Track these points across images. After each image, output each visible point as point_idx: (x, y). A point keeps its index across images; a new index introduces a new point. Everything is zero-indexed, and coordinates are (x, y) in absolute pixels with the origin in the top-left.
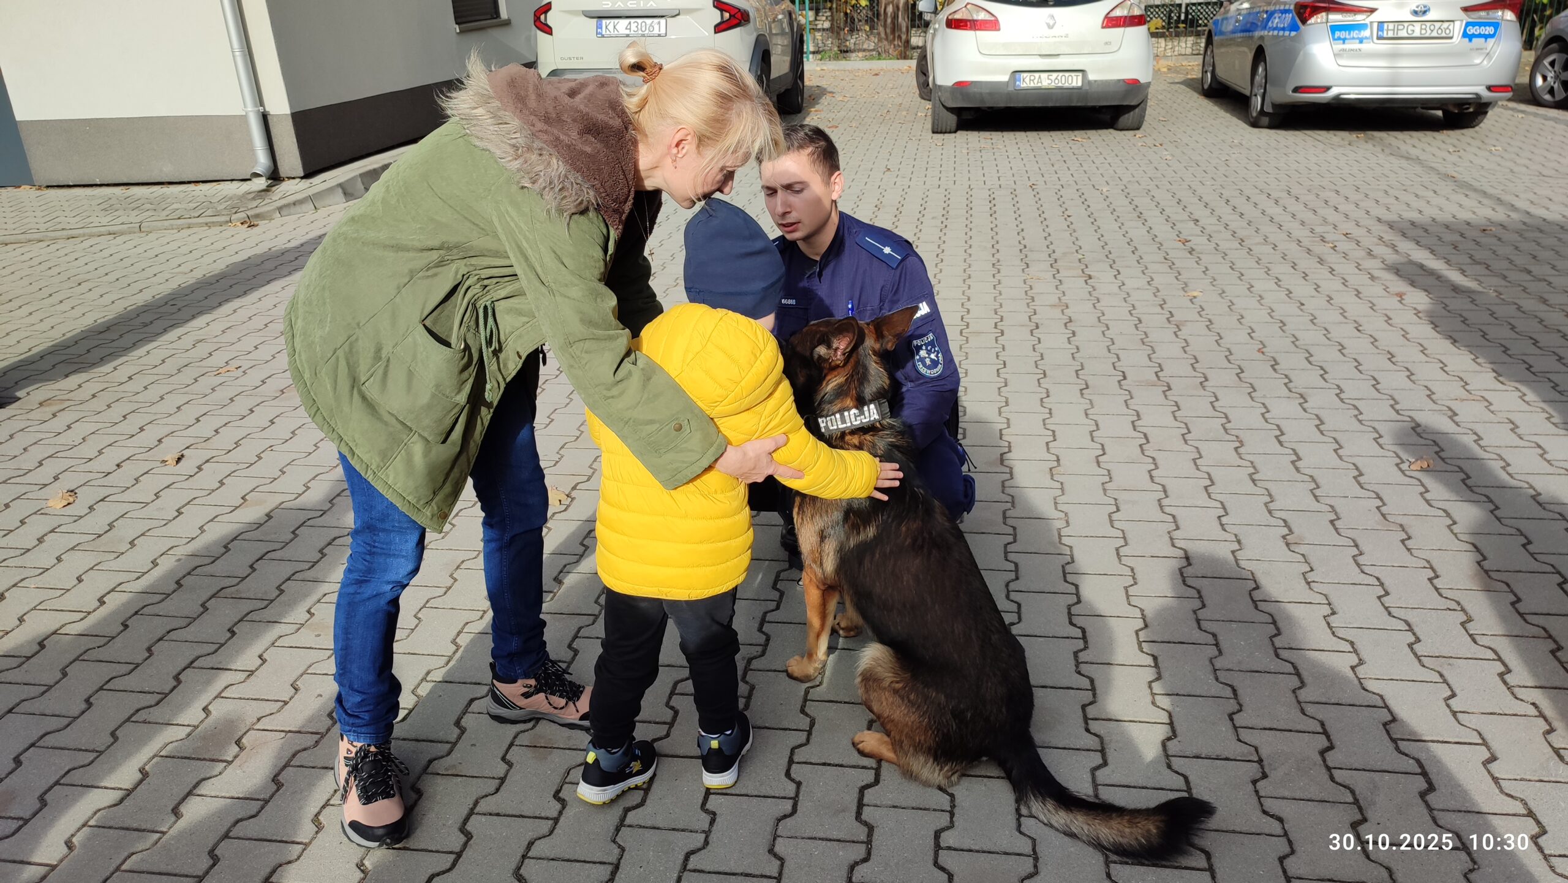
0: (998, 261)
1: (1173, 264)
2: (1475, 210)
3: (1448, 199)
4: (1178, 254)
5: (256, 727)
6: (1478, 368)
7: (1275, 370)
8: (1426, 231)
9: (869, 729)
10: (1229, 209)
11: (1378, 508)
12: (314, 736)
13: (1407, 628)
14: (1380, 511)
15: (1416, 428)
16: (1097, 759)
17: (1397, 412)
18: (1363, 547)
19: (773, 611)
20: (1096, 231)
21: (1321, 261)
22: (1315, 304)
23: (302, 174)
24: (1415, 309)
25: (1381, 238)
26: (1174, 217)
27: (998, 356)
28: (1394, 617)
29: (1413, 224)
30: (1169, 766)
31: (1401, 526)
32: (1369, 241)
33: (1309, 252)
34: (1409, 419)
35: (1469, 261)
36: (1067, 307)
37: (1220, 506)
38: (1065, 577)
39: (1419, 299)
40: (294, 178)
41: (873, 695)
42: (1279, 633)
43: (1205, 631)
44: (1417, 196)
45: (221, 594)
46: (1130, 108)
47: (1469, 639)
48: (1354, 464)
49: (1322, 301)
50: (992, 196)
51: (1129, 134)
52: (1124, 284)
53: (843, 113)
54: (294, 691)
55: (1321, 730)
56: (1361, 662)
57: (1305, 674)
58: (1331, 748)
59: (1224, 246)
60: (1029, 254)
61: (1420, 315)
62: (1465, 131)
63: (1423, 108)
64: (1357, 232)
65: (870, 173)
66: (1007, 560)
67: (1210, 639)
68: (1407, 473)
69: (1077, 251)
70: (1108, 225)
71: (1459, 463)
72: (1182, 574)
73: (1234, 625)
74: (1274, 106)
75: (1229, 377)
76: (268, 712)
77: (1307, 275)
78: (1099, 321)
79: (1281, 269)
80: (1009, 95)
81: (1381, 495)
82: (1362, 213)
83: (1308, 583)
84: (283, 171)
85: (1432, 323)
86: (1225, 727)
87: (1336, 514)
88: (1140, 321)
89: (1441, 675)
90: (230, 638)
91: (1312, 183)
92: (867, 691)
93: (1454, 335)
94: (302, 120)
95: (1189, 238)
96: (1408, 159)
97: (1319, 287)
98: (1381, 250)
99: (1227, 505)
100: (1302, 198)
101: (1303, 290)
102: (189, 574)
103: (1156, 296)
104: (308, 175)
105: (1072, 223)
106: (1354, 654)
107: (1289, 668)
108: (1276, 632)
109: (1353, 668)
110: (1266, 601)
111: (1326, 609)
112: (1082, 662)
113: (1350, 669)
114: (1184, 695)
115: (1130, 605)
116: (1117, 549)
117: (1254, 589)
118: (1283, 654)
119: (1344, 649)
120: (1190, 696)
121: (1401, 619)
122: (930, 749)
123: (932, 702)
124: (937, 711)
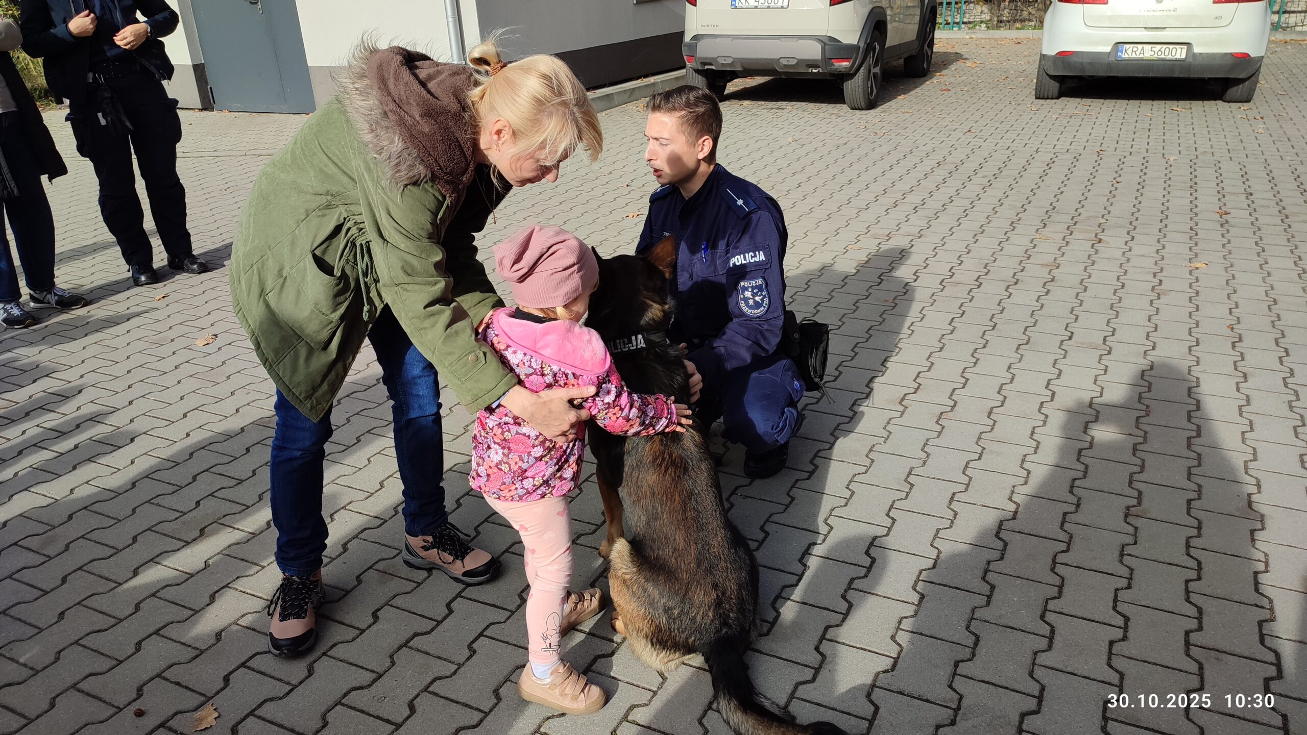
0: (1019, 220)
1: (1196, 235)
4: (1208, 226)
5: (219, 521)
7: (1233, 347)
10: (1293, 185)
12: (249, 535)
13: (1196, 615)
14: (1249, 497)
16: (808, 675)
18: (1205, 530)
20: (1136, 198)
26: (1228, 189)
27: (961, 306)
28: (1190, 602)
30: (868, 695)
31: (1262, 515)
36: (1058, 267)
37: (1082, 469)
43: (986, 581)
46: (1238, 81)
47: (1259, 638)
50: (1054, 159)
51: (1239, 105)
52: (1130, 250)
53: (964, 78)
55: (1037, 694)
56: (1123, 638)
57: (1057, 639)
58: (1036, 712)
59: (1263, 220)
60: (1054, 215)
66: (847, 488)
67: (986, 589)
69: (1103, 216)
72: (1000, 526)
73: (1019, 581)
78: (1081, 283)
80: (1111, 66)
83: (1122, 555)
86: (944, 672)
88: (1123, 286)
95: (1229, 211)
99: (1090, 470)
103: (1156, 264)
105: (1116, 189)
106: (1122, 630)
107: (1046, 630)
108: (1057, 595)
109: (1111, 643)
110: (1067, 565)
111: (1124, 583)
112: (853, 589)
113: (1107, 643)
114: (926, 636)
115: (932, 545)
116: (954, 494)
117: (1063, 552)
118: (1050, 617)
119: (1115, 624)
120: (932, 637)
121: (1196, 606)
122: (647, 636)
123: (649, 596)
124: (652, 604)
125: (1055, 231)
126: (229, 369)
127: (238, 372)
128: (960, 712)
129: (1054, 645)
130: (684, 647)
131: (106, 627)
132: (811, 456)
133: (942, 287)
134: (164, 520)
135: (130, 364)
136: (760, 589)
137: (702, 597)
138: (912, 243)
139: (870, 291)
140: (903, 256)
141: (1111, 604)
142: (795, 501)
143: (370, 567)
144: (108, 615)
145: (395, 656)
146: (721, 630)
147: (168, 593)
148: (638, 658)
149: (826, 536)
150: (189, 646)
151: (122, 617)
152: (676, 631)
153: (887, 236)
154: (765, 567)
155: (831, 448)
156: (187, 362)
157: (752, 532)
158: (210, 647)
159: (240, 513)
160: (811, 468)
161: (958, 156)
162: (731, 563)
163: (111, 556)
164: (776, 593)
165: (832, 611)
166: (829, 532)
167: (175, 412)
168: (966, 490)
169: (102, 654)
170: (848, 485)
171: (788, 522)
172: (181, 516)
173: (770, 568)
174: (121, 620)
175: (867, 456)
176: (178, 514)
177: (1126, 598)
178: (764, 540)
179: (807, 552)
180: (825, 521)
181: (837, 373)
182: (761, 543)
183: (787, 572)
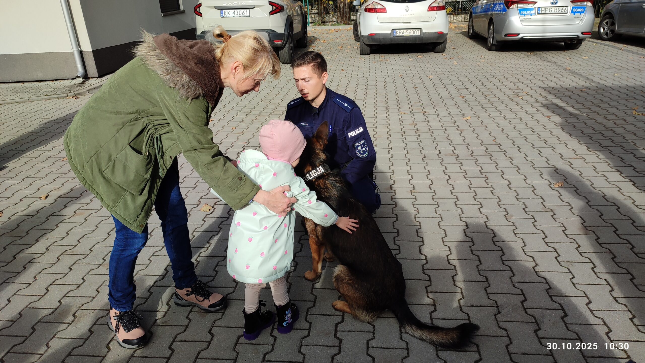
0: (388, 107)
1: (459, 106)
2: (578, 82)
3: (567, 78)
4: (461, 102)
5: (81, 308)
6: (580, 145)
7: (500, 148)
8: (559, 91)
9: (339, 300)
10: (480, 84)
11: (542, 203)
12: (106, 311)
13: (555, 251)
14: (543, 204)
15: (556, 170)
16: (432, 308)
17: (549, 164)
18: (536, 219)
19: (299, 252)
20: (427, 93)
21: (517, 104)
22: (515, 121)
23: (98, 76)
24: (555, 122)
25: (541, 94)
26: (458, 87)
27: (388, 145)
28: (549, 246)
29: (553, 88)
30: (461, 310)
31: (551, 209)
32: (536, 96)
33: (512, 100)
34: (553, 167)
35: (576, 103)
36: (416, 125)
37: (479, 204)
38: (418, 234)
39: (556, 118)
40: (94, 78)
41: (340, 286)
42: (504, 254)
43: (475, 255)
44: (554, 77)
45: (65, 253)
46: (441, 43)
47: (579, 254)
48: (532, 185)
49: (518, 120)
50: (385, 80)
51: (440, 54)
52: (439, 115)
53: (324, 47)
54: (97, 293)
55: (521, 293)
56: (537, 265)
57: (514, 270)
58: (526, 300)
59: (479, 98)
60: (400, 103)
61: (557, 125)
62: (573, 51)
63: (556, 42)
64: (531, 92)
65: (335, 72)
66: (394, 228)
67: (476, 258)
68: (553, 188)
69: (420, 102)
70: (432, 91)
71: (574, 184)
72: (465, 232)
73: (486, 252)
74: (498, 42)
75: (482, 151)
76: (86, 302)
77: (512, 110)
78: (429, 130)
79: (501, 107)
80: (391, 39)
81: (543, 197)
82: (533, 85)
83: (515, 234)
84: (90, 74)
85: (562, 128)
86: (483, 294)
87: (525, 205)
88: (446, 130)
89: (569, 269)
90: (69, 272)
91: (513, 73)
92: (338, 284)
93: (570, 132)
94: (97, 53)
95: (464, 96)
96: (551, 62)
97: (517, 114)
98: (541, 99)
99: (482, 203)
100: (509, 79)
101: (510, 116)
102: (52, 245)
103: (452, 119)
104: (100, 76)
105: (418, 91)
106: (534, 262)
107: (508, 268)
109: (533, 268)
110: (498, 242)
111: (523, 244)
112: (426, 269)
115: (444, 245)
116: (439, 223)
118: (506, 263)
119: (530, 260)
120: (470, 281)
121: (552, 247)
122: (364, 307)
123: (365, 288)
124: (367, 291)
125: (405, 110)
128: (499, 307)
129: (515, 273)
141: (525, 253)
159: (90, 301)
163: (24, 341)
165: (424, 280)
168: (442, 220)
175: (393, 213)
176: (52, 310)
177: (527, 250)
180: (395, 244)
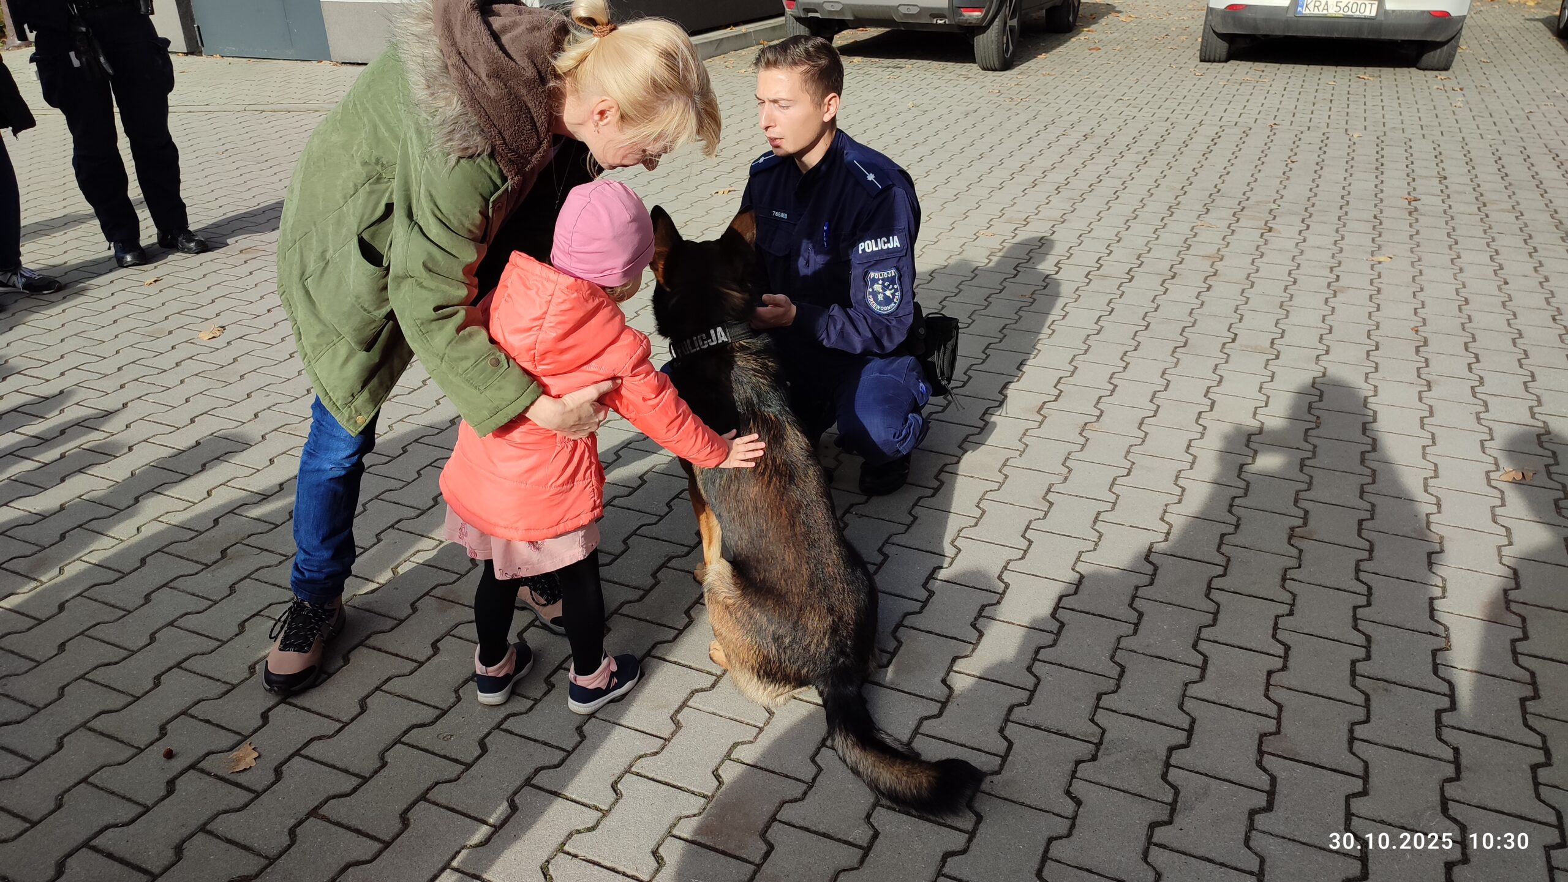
0: (1178, 204)
1: (1381, 224)
4: (1394, 214)
5: (243, 541)
7: (1417, 351)
11: (1429, 514)
15: (1543, 435)
16: (934, 710)
17: (1533, 415)
18: (1377, 553)
20: (1313, 180)
22: (1522, 284)
26: (1419, 172)
27: (1109, 303)
28: (1358, 630)
34: (1540, 425)
36: (1221, 259)
43: (1134, 609)
45: (282, 429)
46: (1439, 44)
48: (1435, 464)
50: (1220, 134)
51: (1436, 74)
52: (1304, 241)
55: (1186, 728)
57: (1211, 669)
58: (1185, 746)
59: (1457, 208)
60: (1218, 199)
66: (977, 506)
67: (1133, 616)
68: (1493, 482)
69: (1275, 200)
72: (1150, 548)
73: (1169, 608)
77: (1536, 251)
78: (1247, 278)
79: (1509, 241)
80: (1290, 23)
83: (1284, 580)
88: (1295, 282)
89: (1367, 699)
95: (1419, 197)
99: (1252, 487)
101: (1518, 267)
102: (269, 408)
103: (1333, 257)
105: (1291, 170)
106: (1282, 660)
107: (1198, 660)
108: (1211, 623)
109: (1270, 673)
110: (1223, 590)
111: (1286, 609)
112: (984, 617)
113: (1265, 673)
114: (1067, 667)
115: (1073, 570)
116: (1099, 513)
117: (1220, 576)
118: (1203, 646)
119: (1274, 653)
120: (1072, 668)
121: (1364, 634)
122: (752, 667)
123: (755, 623)
124: (759, 631)
125: (1220, 217)
126: (243, 366)
127: (254, 371)
128: (1103, 747)
130: (795, 679)
131: (117, 659)
132: (936, 470)
133: (1088, 281)
134: (177, 540)
135: (121, 360)
136: (880, 616)
137: (816, 623)
138: (1054, 229)
139: (1004, 284)
140: (1043, 244)
141: (1271, 632)
142: (917, 522)
143: (427, 594)
144: (118, 647)
145: (461, 692)
146: (838, 660)
147: (191, 622)
148: (741, 693)
149: (953, 559)
150: (218, 680)
151: (135, 649)
152: (787, 662)
153: (1025, 220)
154: (884, 592)
155: (958, 462)
156: (190, 358)
157: (870, 555)
158: (243, 681)
159: (267, 532)
160: (936, 484)
161: (1107, 128)
162: (848, 585)
163: (117, 580)
164: (897, 620)
165: (961, 640)
166: (956, 555)
167: (181, 416)
168: (1113, 509)
169: (115, 689)
170: (978, 503)
171: (910, 543)
172: (197, 536)
173: (890, 594)
174: (134, 653)
175: (1000, 471)
176: (194, 534)
177: (1287, 626)
178: (882, 563)
179: (931, 576)
180: (952, 543)
181: (967, 378)
182: (880, 566)
183: (909, 599)
